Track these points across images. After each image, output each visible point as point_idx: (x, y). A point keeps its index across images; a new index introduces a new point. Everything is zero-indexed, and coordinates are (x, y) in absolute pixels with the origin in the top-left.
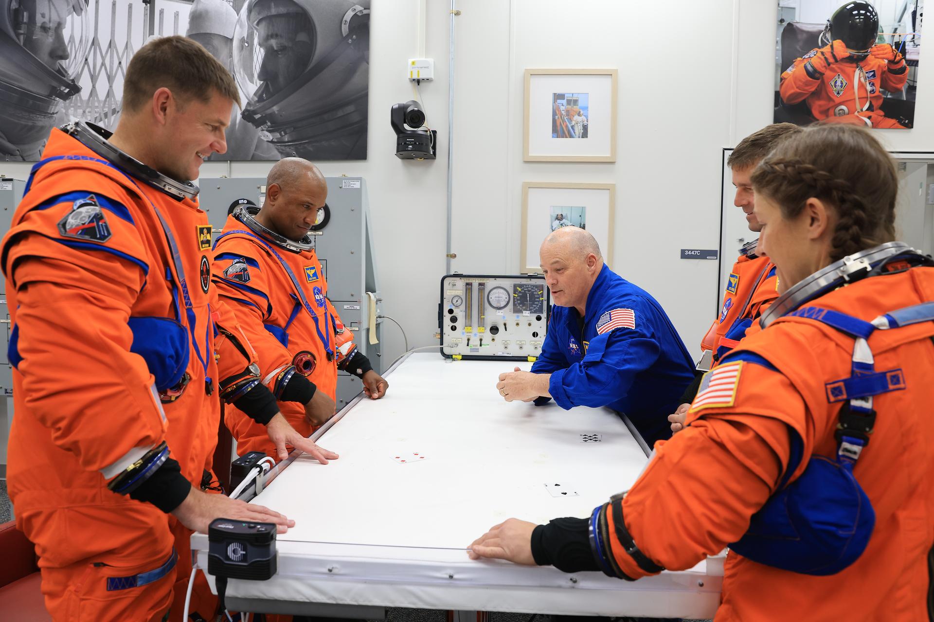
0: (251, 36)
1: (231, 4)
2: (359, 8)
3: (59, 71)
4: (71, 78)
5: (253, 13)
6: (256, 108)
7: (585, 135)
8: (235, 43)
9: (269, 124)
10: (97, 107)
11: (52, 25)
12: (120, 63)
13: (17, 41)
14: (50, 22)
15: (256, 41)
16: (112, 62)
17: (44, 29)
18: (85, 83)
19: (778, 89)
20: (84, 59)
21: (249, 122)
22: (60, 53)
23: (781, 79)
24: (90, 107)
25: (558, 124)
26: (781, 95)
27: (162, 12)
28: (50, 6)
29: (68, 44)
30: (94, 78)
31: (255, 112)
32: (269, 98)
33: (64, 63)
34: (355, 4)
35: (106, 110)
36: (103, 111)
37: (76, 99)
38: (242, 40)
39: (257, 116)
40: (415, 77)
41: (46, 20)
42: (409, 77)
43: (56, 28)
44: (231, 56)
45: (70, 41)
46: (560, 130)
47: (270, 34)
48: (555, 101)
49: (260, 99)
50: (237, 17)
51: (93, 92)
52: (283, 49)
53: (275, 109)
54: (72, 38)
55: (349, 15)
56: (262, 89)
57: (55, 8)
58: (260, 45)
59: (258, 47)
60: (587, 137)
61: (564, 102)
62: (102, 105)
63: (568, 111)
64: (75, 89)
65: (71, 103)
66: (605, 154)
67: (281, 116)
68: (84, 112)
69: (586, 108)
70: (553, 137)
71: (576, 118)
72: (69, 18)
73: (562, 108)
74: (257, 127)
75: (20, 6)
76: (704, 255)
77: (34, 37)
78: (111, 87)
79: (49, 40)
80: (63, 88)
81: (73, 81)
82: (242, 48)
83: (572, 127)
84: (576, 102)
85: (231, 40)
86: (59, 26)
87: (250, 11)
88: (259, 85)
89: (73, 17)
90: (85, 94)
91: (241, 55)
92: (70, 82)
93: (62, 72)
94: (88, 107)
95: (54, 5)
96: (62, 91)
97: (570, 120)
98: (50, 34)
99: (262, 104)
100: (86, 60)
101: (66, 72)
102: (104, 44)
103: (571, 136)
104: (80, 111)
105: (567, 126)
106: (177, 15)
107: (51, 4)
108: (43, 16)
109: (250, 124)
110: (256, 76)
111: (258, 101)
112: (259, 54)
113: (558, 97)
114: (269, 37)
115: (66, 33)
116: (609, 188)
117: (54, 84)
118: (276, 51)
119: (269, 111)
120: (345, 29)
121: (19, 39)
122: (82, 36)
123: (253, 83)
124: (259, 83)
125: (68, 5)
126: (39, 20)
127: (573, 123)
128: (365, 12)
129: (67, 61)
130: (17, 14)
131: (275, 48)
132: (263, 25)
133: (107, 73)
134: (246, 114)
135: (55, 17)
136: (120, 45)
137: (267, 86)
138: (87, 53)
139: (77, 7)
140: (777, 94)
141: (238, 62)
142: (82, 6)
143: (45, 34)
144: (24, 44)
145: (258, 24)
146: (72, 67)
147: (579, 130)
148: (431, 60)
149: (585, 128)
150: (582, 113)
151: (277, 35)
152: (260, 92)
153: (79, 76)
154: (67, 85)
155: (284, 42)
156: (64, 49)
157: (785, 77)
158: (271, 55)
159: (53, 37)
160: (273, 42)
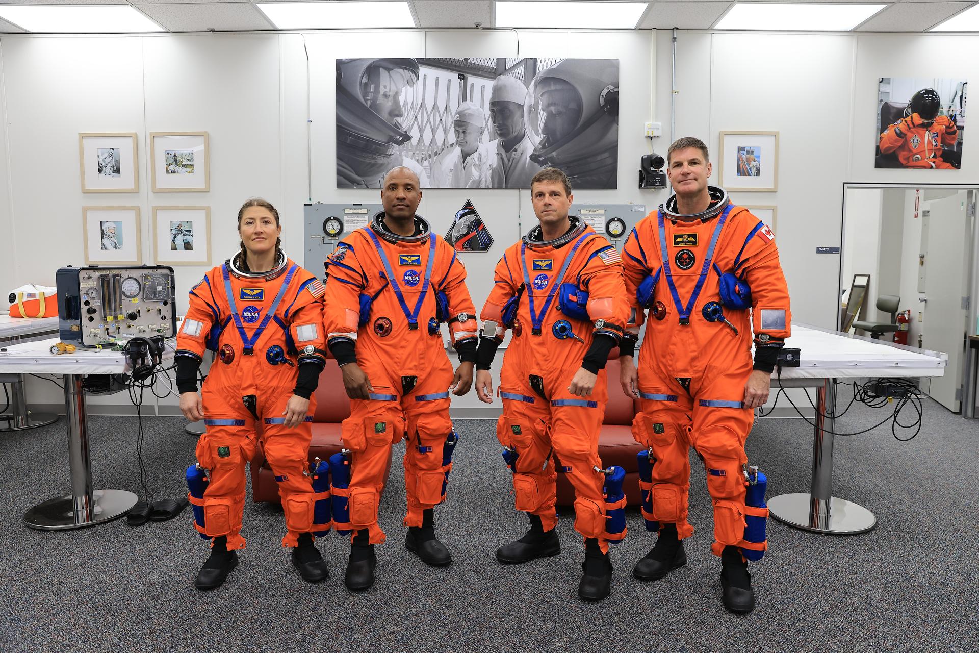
0: (536, 104)
1: (522, 81)
2: (612, 87)
3: (395, 125)
4: (404, 130)
5: (538, 88)
6: (540, 153)
7: (758, 174)
8: (526, 108)
9: (550, 164)
10: (423, 150)
11: (392, 94)
12: (441, 120)
13: (366, 105)
14: (390, 91)
15: (540, 107)
16: (435, 120)
17: (386, 96)
18: (414, 134)
19: (878, 144)
20: (414, 117)
21: (535, 162)
22: (397, 113)
23: (880, 138)
24: (419, 150)
25: (741, 167)
26: (880, 148)
27: (472, 86)
28: (390, 80)
29: (403, 106)
30: (421, 130)
31: (540, 156)
32: (550, 146)
33: (399, 120)
34: (608, 85)
35: (430, 152)
36: (428, 153)
37: (408, 145)
38: (530, 107)
39: (541, 159)
40: (650, 135)
41: (387, 90)
42: (646, 134)
43: (394, 95)
44: (522, 117)
45: (404, 104)
46: (742, 171)
47: (550, 102)
48: (739, 152)
49: (544, 147)
50: (527, 91)
51: (421, 140)
52: (560, 113)
53: (554, 154)
54: (406, 102)
55: (605, 92)
56: (545, 140)
57: (394, 82)
58: (543, 110)
59: (542, 111)
60: (759, 175)
61: (745, 152)
62: (427, 149)
63: (747, 159)
64: (407, 138)
65: (404, 147)
66: (771, 186)
67: (558, 159)
68: (414, 154)
69: (759, 157)
70: (738, 175)
71: (753, 163)
72: (404, 89)
73: (744, 156)
74: (541, 166)
75: (368, 80)
76: (831, 250)
77: (378, 102)
78: (434, 136)
79: (388, 104)
80: (398, 137)
81: (406, 132)
82: (530, 112)
83: (750, 169)
84: (752, 152)
85: (523, 106)
86: (397, 94)
87: (536, 86)
88: (542, 138)
89: (406, 88)
90: (414, 141)
91: (529, 117)
92: (404, 133)
93: (397, 126)
94: (416, 150)
95: (393, 79)
96: (398, 139)
97: (749, 164)
98: (390, 99)
99: (544, 150)
100: (416, 117)
101: (401, 126)
102: (429, 106)
103: (749, 175)
104: (411, 153)
105: (746, 168)
106: (483, 88)
107: (391, 79)
108: (385, 87)
109: (536, 164)
110: (540, 131)
111: (542, 149)
112: (542, 117)
113: (741, 149)
114: (549, 105)
115: (401, 99)
116: (773, 209)
117: (392, 134)
118: (555, 114)
119: (549, 156)
120: (602, 101)
121: (367, 103)
122: (413, 101)
123: (538, 136)
124: (543, 136)
125: (404, 80)
126: (382, 90)
127: (751, 166)
128: (616, 90)
129: (402, 118)
130: (366, 85)
131: (554, 113)
132: (545, 96)
133: (431, 127)
134: (533, 157)
135: (394, 88)
136: (441, 107)
137: (548, 138)
138: (416, 113)
139: (410, 81)
140: (877, 147)
141: (528, 121)
142: (414, 81)
143: (385, 99)
144: (370, 107)
145: (541, 96)
146: (405, 123)
147: (754, 171)
148: (660, 124)
149: (758, 169)
150: (756, 159)
151: (555, 104)
152: (543, 142)
153: (411, 128)
154: (401, 135)
155: (561, 109)
156: (400, 111)
157: (883, 137)
158: (551, 117)
159: (392, 101)
160: (553, 108)
